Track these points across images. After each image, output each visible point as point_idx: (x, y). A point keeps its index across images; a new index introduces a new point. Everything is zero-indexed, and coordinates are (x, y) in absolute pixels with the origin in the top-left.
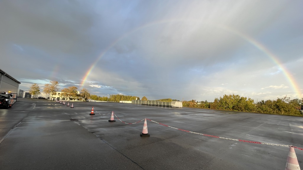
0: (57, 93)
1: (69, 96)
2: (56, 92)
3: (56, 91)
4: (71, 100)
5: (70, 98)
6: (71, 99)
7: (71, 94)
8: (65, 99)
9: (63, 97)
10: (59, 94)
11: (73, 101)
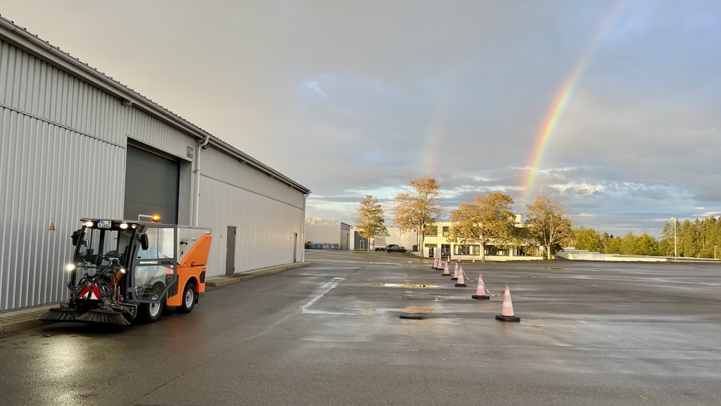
0: (440, 225)
1: (481, 237)
2: (434, 224)
3: (433, 220)
4: (490, 254)
5: (486, 247)
6: (492, 250)
7: (489, 226)
8: (471, 252)
9: (459, 243)
10: (445, 229)
11: (500, 257)
